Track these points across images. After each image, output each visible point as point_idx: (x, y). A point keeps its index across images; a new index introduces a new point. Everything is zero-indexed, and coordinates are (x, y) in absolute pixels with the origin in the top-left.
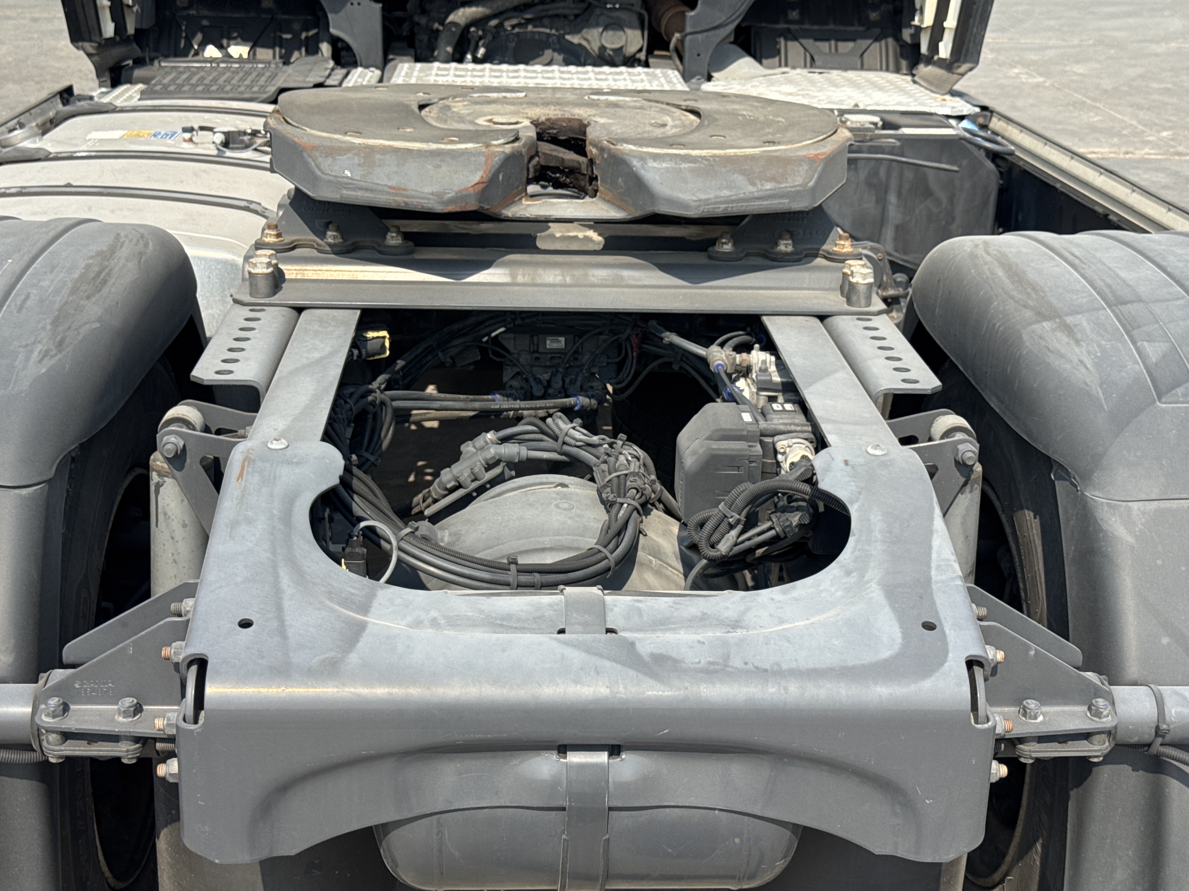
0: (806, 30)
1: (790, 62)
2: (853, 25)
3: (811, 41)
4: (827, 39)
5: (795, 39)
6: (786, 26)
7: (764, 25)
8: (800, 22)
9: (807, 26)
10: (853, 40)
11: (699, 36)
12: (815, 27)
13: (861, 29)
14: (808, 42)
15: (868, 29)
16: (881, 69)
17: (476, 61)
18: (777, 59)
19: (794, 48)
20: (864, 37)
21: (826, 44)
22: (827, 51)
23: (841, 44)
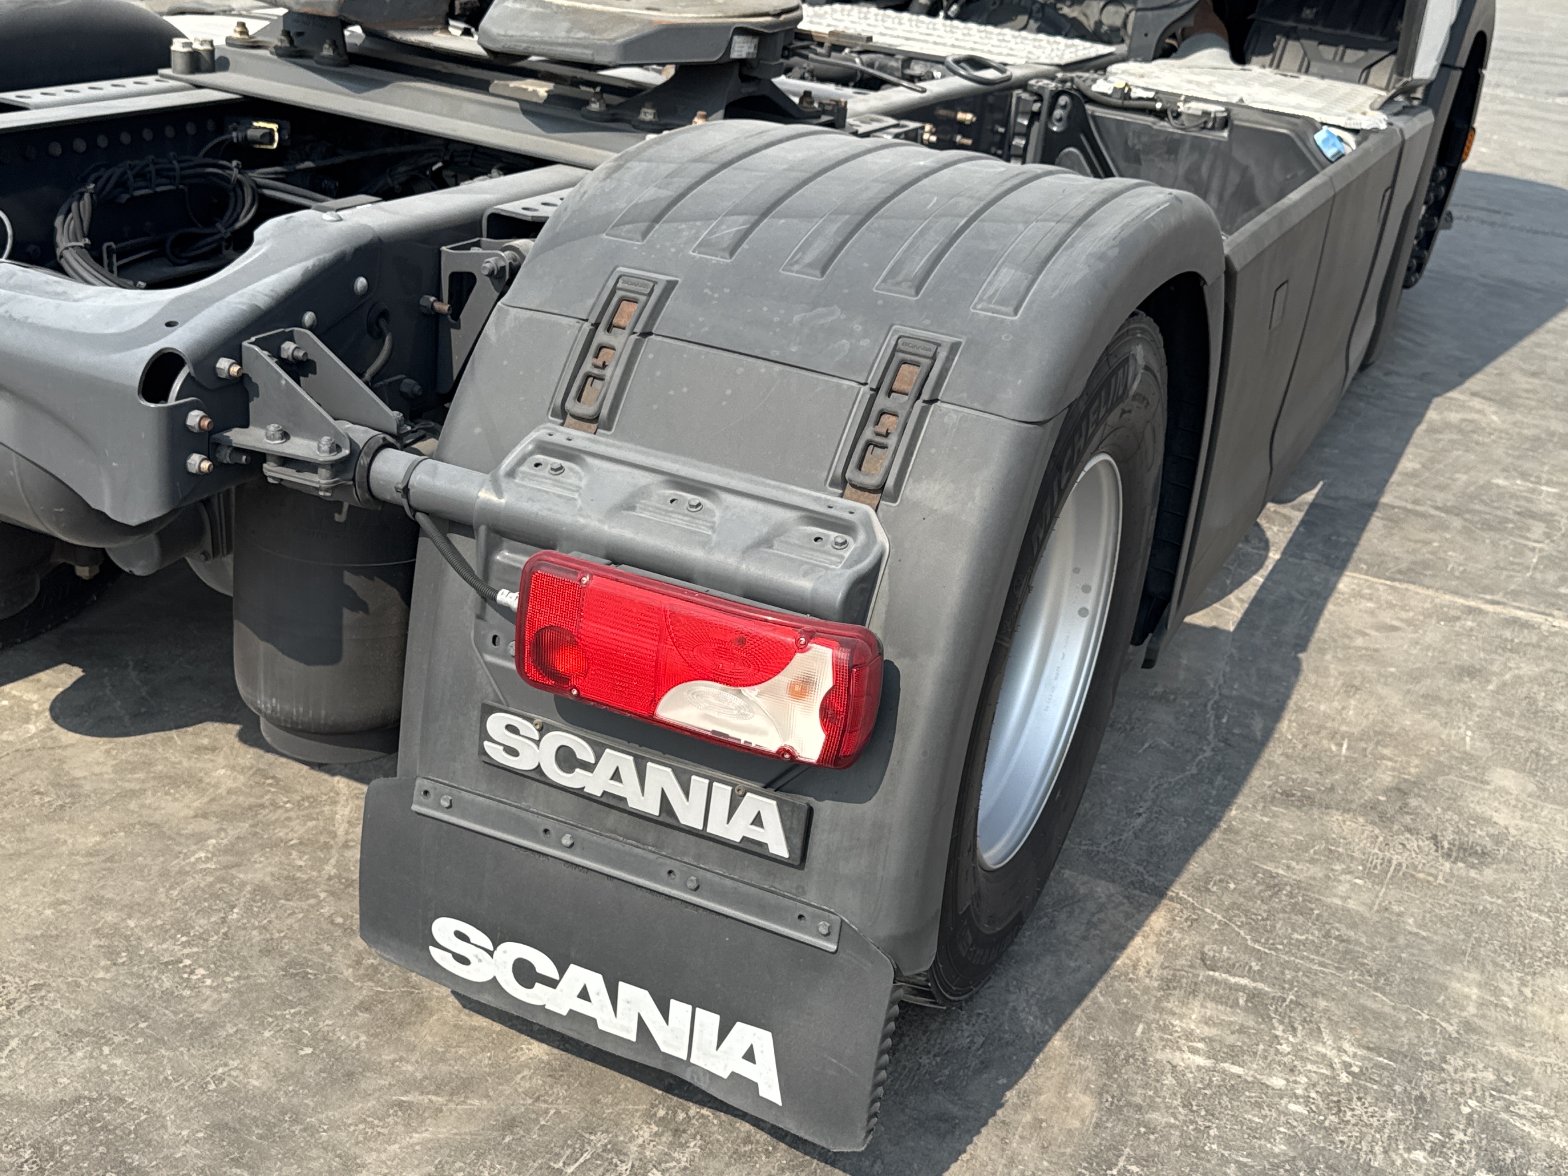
0: (1316, 32)
1: (1282, 65)
2: (1372, 33)
3: (1314, 43)
4: (1335, 44)
5: (1297, 39)
6: (1294, 24)
7: (1268, 19)
8: (1312, 22)
9: (1319, 28)
10: (1365, 49)
11: (1150, 14)
12: (1329, 30)
13: (1381, 39)
14: (1311, 44)
15: (1390, 40)
16: (1359, 82)
17: (947, 17)
18: (1268, 58)
19: (1293, 50)
20: (1378, 46)
21: (1332, 50)
22: (1331, 57)
23: (1349, 52)
